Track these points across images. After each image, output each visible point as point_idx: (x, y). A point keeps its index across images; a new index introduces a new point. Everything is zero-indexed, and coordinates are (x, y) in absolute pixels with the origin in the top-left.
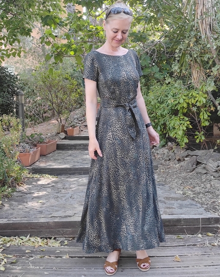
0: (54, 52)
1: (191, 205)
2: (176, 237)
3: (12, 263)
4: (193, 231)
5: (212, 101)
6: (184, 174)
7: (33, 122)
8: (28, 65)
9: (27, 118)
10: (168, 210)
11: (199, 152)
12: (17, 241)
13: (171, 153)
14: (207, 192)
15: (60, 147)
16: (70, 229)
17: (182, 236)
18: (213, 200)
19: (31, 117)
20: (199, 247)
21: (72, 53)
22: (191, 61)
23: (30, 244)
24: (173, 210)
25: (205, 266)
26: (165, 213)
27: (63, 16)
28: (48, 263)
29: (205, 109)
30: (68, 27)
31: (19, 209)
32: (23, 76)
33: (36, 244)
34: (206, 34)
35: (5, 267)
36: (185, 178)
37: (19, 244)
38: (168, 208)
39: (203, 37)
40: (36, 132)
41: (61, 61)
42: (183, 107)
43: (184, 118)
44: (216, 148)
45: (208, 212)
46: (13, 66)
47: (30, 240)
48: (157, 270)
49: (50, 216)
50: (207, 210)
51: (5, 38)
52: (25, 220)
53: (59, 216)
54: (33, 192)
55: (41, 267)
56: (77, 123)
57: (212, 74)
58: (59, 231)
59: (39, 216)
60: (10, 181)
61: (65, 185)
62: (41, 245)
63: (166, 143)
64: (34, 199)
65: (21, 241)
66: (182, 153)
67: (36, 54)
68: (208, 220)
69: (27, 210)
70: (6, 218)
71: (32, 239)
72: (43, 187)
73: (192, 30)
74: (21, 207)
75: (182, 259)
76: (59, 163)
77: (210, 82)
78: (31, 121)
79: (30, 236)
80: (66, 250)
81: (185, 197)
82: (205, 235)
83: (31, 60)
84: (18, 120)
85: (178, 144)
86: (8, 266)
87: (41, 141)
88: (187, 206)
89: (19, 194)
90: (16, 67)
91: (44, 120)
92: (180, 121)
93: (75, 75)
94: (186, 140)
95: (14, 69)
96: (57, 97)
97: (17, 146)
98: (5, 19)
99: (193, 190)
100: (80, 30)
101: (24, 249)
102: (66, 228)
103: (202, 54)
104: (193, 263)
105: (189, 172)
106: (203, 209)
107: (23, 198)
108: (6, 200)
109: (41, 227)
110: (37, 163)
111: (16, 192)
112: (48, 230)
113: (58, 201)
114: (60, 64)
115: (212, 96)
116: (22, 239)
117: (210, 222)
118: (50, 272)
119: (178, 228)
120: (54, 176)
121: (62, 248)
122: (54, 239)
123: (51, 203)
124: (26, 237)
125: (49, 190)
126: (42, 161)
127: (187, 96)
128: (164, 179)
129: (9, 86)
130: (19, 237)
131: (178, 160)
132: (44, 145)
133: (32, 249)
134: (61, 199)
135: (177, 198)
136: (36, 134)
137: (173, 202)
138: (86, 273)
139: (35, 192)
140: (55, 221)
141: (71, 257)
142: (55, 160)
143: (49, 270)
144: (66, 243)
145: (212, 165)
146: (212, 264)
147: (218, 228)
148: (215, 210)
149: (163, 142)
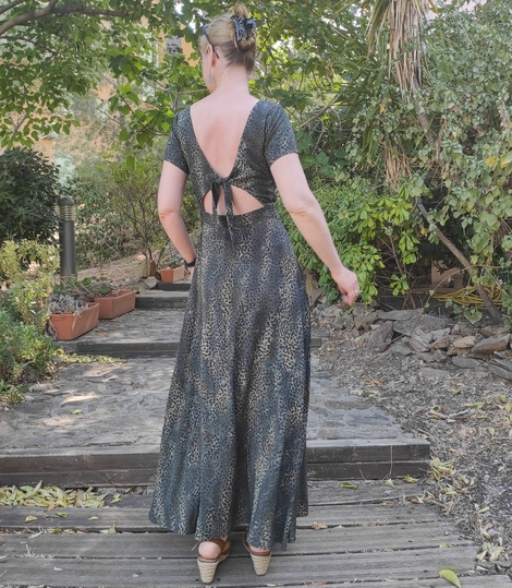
1: (376, 418)
2: (339, 484)
4: (378, 473)
5: (422, 216)
6: (368, 356)
10: (327, 429)
11: (398, 314)
12: (13, 496)
13: (346, 316)
14: (411, 392)
15: (142, 304)
16: (127, 471)
17: (353, 483)
18: (419, 408)
20: (386, 507)
22: (383, 140)
23: (39, 502)
24: (340, 428)
25: (395, 550)
26: (322, 435)
28: (68, 545)
29: (408, 231)
33: (51, 503)
36: (370, 364)
37: (15, 503)
38: (329, 424)
39: (403, 92)
42: (368, 227)
43: (369, 249)
44: (427, 305)
45: (407, 434)
47: (40, 493)
49: (87, 443)
50: (406, 429)
52: (31, 453)
54: (67, 391)
55: (50, 556)
57: (421, 165)
58: (103, 474)
61: (136, 378)
62: (62, 503)
65: (22, 496)
66: (366, 315)
68: (407, 450)
69: (45, 429)
71: (45, 492)
72: (92, 381)
75: (349, 534)
76: (135, 334)
77: (415, 179)
80: (112, 514)
81: (367, 400)
82: (400, 482)
88: (367, 421)
89: (39, 396)
92: (363, 253)
94: (374, 291)
99: (385, 387)
101: (23, 513)
102: (117, 468)
103: (402, 127)
104: (371, 542)
105: (378, 352)
106: (399, 426)
109: (65, 466)
110: (92, 335)
112: (80, 473)
113: (113, 411)
115: (422, 207)
116: (25, 492)
117: (411, 455)
118: (66, 566)
119: (345, 466)
120: (118, 360)
121: (103, 511)
122: (92, 491)
123: (97, 415)
124: (34, 486)
125: (101, 388)
126: (103, 331)
127: (376, 206)
128: (331, 365)
129: (41, 187)
130: (18, 487)
131: (359, 330)
132: (108, 298)
133: (41, 513)
134: (121, 406)
135: (350, 403)
136: (94, 278)
137: (342, 411)
138: (143, 568)
139: (72, 392)
140: (96, 453)
141: (119, 531)
142: (129, 327)
143: (65, 563)
144: (117, 500)
145: (420, 339)
146: (409, 546)
147: (427, 466)
148: (423, 428)
149: (332, 295)
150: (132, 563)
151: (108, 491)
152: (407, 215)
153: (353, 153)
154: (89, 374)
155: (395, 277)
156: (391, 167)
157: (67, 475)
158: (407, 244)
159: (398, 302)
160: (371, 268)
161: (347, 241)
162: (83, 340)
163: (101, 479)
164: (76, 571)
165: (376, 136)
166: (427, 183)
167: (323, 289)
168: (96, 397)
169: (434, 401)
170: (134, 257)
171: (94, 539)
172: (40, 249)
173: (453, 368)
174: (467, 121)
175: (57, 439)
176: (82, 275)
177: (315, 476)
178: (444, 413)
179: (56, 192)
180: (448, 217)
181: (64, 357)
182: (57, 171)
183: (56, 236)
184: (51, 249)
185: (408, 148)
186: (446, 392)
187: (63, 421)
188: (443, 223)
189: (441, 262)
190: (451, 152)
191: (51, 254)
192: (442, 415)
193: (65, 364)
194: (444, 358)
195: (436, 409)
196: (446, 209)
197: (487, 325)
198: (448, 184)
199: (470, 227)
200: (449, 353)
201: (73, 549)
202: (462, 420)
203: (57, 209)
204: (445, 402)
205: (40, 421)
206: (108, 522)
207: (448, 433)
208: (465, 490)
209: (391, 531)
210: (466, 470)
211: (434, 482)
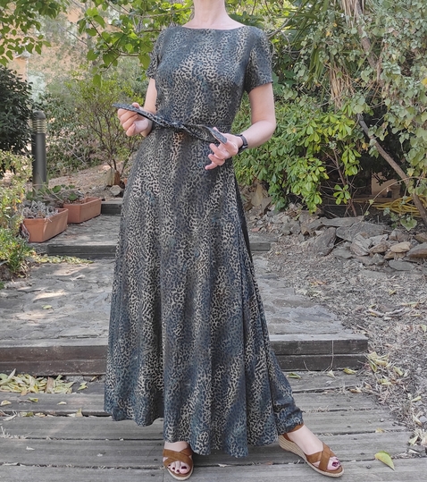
1: (319, 315)
4: (319, 366)
5: (363, 132)
6: (313, 260)
10: (276, 325)
11: (341, 221)
13: (293, 222)
14: (351, 292)
15: (107, 210)
16: (93, 361)
17: (298, 374)
18: (359, 307)
19: (68, 158)
20: (328, 396)
22: (329, 61)
23: (13, 388)
24: (286, 324)
25: (336, 434)
28: (39, 427)
29: (351, 146)
33: (24, 389)
36: (314, 266)
38: (276, 320)
42: (314, 141)
43: (315, 162)
45: (347, 330)
47: (13, 381)
50: (346, 325)
51: (14, 21)
52: (7, 344)
53: (73, 335)
54: (39, 288)
55: (22, 437)
57: (363, 85)
58: (71, 364)
59: (36, 334)
62: (33, 390)
63: (287, 205)
64: (38, 303)
66: (311, 222)
68: (347, 344)
71: (19, 380)
72: (62, 280)
76: (100, 238)
77: (357, 97)
79: (16, 375)
80: (79, 400)
81: (311, 299)
82: (340, 373)
83: (70, 62)
85: (305, 208)
87: (73, 199)
88: (311, 318)
89: (13, 293)
92: (309, 166)
94: (318, 200)
96: (109, 124)
99: (327, 287)
102: (84, 359)
103: (346, 50)
104: (314, 427)
105: (322, 255)
106: (340, 322)
109: (37, 356)
110: (61, 238)
112: (50, 362)
113: (80, 307)
115: (362, 123)
117: (351, 349)
118: (37, 446)
119: (291, 359)
120: (85, 260)
121: (71, 397)
122: (61, 379)
123: (66, 310)
124: (8, 374)
125: (70, 286)
126: (71, 234)
127: (321, 122)
128: (279, 267)
129: (15, 102)
131: (305, 235)
132: (76, 205)
133: (14, 398)
134: (88, 303)
135: (296, 302)
136: (63, 186)
137: (288, 309)
138: (106, 448)
139: (43, 289)
140: (64, 344)
141: (86, 415)
142: (95, 231)
143: (36, 443)
144: (83, 387)
145: (360, 244)
146: (348, 431)
147: (365, 359)
148: (362, 325)
149: (280, 203)
150: (97, 444)
151: (76, 379)
152: (349, 131)
153: (301, 73)
154: (59, 273)
155: (337, 187)
156: (335, 86)
157: (38, 364)
158: (350, 158)
159: (341, 211)
160: (316, 179)
161: (295, 154)
162: (53, 242)
163: (70, 367)
164: (47, 451)
165: (322, 58)
166: (368, 101)
167: (272, 198)
168: (65, 294)
169: (372, 301)
170: (100, 167)
171: (62, 422)
172: (15, 159)
173: (390, 270)
174: (406, 44)
175: (29, 332)
176: (53, 183)
178: (382, 312)
179: (29, 107)
180: (387, 133)
181: (36, 258)
182: (30, 88)
183: (29, 147)
184: (24, 159)
185: (352, 68)
186: (383, 292)
187: (35, 315)
188: (382, 139)
189: (380, 174)
190: (390, 73)
191: (24, 163)
192: (379, 314)
193: (36, 264)
194: (381, 261)
195: (373, 307)
196: (385, 125)
197: (421, 232)
198: (387, 102)
199: (407, 142)
200: (386, 257)
201: (44, 431)
202: (398, 317)
203: (30, 122)
204: (382, 302)
205: (14, 315)
206: (75, 407)
207: (385, 329)
208: (399, 381)
209: (331, 417)
210: (401, 363)
211: (371, 374)
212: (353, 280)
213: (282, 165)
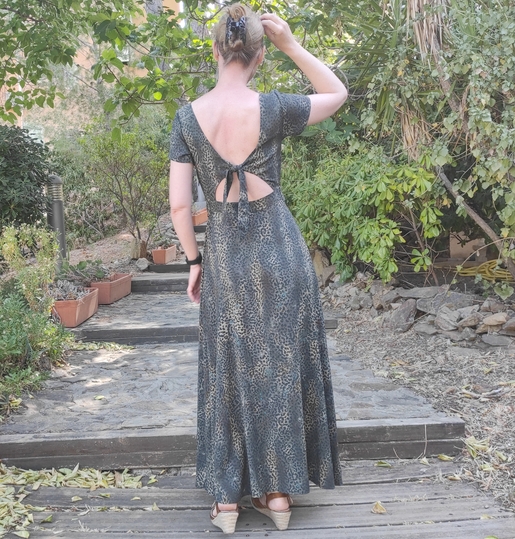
0: (121, 95)
1: (406, 399)
2: (373, 463)
3: (44, 522)
4: (412, 452)
5: (444, 186)
6: (390, 337)
7: (84, 238)
8: (71, 123)
9: (71, 229)
10: (358, 410)
11: (420, 292)
12: (54, 479)
13: (363, 294)
14: (439, 372)
15: (137, 288)
16: (161, 453)
17: (388, 463)
18: (450, 388)
19: (78, 227)
20: (424, 484)
21: (157, 96)
22: (400, 105)
23: (81, 483)
24: (370, 409)
25: (436, 522)
26: (353, 416)
27: (139, 21)
28: (117, 521)
29: (430, 203)
30: (149, 43)
31: (57, 414)
32: (61, 146)
33: (92, 484)
34: (429, 50)
35: (29, 530)
36: (393, 345)
37: (58, 485)
38: (358, 405)
39: (423, 55)
40: (90, 259)
41: (137, 113)
42: (386, 200)
43: (387, 223)
44: (454, 282)
45: (440, 413)
46: (39, 126)
47: (79, 475)
48: (337, 532)
49: (119, 426)
50: (438, 408)
51: (22, 70)
52: (68, 436)
53: (137, 426)
54: (84, 378)
55: (102, 530)
56: (172, 238)
57: (443, 131)
58: (138, 457)
59: (97, 426)
60: (38, 358)
61: (149, 364)
62: (103, 484)
63: (354, 274)
64: (88, 393)
65: (62, 478)
66: (385, 294)
67: (86, 100)
68: (442, 429)
69: (73, 415)
70: (30, 432)
71: (85, 474)
72: (105, 368)
73: (400, 43)
74: (60, 409)
75: (389, 509)
76: (137, 319)
77: (439, 148)
78: (81, 235)
79: (80, 468)
80: (153, 495)
81: (394, 382)
82: (435, 460)
83: (77, 112)
84: (52, 234)
85: (377, 276)
86: (37, 528)
87: (100, 276)
88: (397, 401)
89: (57, 384)
90: (47, 129)
91: (106, 234)
92: (381, 228)
93: (166, 141)
94: (393, 268)
95: (42, 132)
96: (130, 186)
97: (51, 286)
98: (20, 30)
99: (411, 368)
100: (174, 48)
101: (68, 493)
102: (151, 450)
103: (422, 91)
104: (412, 515)
105: (401, 332)
106: (430, 405)
107: (64, 391)
108: (31, 396)
109: (101, 449)
110: (93, 321)
111: (51, 379)
112: (116, 455)
113: (135, 396)
114: (136, 120)
115: (444, 177)
116: (64, 474)
117: (446, 433)
119: (379, 446)
120: (126, 346)
121: (143, 491)
122: (128, 472)
124: (72, 469)
125: (116, 374)
126: (104, 317)
127: (394, 176)
128: (350, 348)
129: (31, 166)
130: (57, 469)
131: (377, 309)
132: (105, 283)
133: (85, 494)
135: (376, 385)
136: (89, 262)
137: (369, 393)
140: (129, 435)
142: (129, 313)
143: (119, 536)
144: (153, 480)
145: (447, 317)
146: (450, 518)
147: (462, 444)
148: (455, 407)
149: (346, 273)
150: (182, 537)
151: (144, 473)
152: (429, 186)
153: (369, 120)
157: (103, 457)
159: (419, 280)
160: (391, 244)
161: (362, 215)
163: (136, 460)
165: (393, 101)
167: (335, 267)
169: (465, 381)
173: (483, 346)
174: (495, 86)
175: (88, 423)
177: (348, 456)
178: (477, 393)
180: (476, 188)
181: (70, 344)
186: (477, 371)
188: (471, 195)
189: (461, 234)
190: (480, 120)
192: (475, 395)
194: (473, 336)
195: (467, 388)
196: (472, 179)
198: (476, 153)
200: (478, 331)
202: (496, 398)
204: (476, 382)
206: (151, 501)
207: (482, 412)
208: (503, 466)
209: (430, 506)
210: (503, 447)
211: (470, 460)
212: (441, 359)
213: (348, 228)
